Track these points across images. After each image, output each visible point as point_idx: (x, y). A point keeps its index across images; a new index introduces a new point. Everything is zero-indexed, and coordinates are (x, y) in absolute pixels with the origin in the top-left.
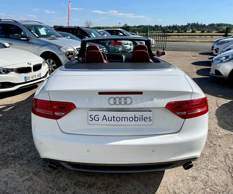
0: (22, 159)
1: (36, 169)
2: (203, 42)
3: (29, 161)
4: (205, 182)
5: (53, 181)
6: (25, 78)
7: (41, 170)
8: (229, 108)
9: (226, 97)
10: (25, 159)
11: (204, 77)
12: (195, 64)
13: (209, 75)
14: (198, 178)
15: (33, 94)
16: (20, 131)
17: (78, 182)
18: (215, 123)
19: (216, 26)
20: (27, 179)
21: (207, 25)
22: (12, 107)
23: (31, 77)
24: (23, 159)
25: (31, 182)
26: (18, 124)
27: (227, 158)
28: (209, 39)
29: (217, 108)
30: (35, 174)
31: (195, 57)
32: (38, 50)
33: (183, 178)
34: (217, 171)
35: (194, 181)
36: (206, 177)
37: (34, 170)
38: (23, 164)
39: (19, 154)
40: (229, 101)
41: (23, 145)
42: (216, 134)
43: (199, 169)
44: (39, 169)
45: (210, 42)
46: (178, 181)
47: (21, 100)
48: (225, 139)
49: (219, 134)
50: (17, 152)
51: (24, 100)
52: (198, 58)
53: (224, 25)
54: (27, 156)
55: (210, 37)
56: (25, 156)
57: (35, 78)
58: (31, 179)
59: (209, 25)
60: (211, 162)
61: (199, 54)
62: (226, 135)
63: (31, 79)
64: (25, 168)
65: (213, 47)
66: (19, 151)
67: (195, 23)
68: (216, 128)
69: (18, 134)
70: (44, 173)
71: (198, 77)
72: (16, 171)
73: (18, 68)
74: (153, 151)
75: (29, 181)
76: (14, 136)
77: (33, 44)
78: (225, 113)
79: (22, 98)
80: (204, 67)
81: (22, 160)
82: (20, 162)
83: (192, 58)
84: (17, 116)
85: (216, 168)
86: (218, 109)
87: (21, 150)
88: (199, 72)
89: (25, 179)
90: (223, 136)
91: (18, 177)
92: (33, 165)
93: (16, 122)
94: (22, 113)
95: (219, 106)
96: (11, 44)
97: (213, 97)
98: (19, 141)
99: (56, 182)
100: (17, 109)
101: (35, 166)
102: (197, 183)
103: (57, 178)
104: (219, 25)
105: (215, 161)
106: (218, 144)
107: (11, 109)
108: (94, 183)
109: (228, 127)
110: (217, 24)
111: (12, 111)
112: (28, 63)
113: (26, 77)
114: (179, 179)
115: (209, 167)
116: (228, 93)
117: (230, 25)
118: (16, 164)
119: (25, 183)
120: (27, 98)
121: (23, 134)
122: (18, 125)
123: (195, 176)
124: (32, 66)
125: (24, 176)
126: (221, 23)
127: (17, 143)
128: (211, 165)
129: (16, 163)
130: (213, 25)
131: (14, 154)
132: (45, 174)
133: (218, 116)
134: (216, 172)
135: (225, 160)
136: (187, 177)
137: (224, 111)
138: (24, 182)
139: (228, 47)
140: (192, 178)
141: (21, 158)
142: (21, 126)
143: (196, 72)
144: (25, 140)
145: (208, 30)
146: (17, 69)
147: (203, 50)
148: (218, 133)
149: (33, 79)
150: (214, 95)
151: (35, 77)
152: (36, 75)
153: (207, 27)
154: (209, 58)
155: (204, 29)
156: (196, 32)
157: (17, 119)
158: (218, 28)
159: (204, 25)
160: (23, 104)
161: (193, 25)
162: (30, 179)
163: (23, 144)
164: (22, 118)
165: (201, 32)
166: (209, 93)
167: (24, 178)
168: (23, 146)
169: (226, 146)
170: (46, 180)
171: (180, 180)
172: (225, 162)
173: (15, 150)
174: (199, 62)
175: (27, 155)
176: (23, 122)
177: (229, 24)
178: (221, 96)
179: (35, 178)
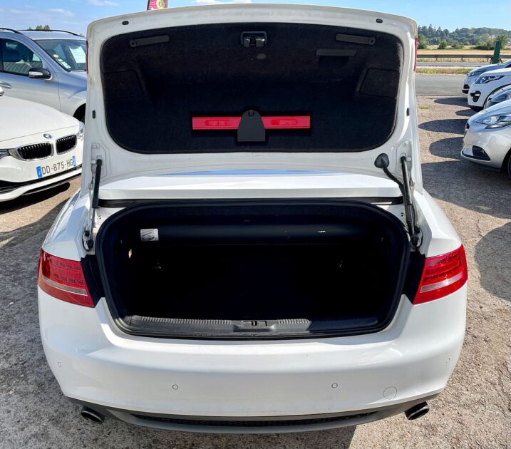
0: (25, 379)
1: (56, 406)
2: (443, 72)
3: (40, 385)
4: (454, 440)
5: (96, 439)
6: (39, 169)
7: (69, 411)
8: (505, 240)
9: (499, 212)
10: (32, 378)
11: (448, 159)
12: (425, 126)
13: (458, 156)
14: (439, 429)
15: (58, 206)
16: (25, 305)
17: (154, 441)
18: (474, 279)
19: (470, 35)
20: (35, 436)
21: (451, 31)
22: (7, 241)
23: (52, 166)
24: (27, 381)
25: (44, 443)
26: (20, 284)
27: (505, 372)
28: (456, 65)
29: (478, 240)
30: (55, 421)
31: (427, 108)
32: (70, 100)
33: (402, 430)
34: (483, 408)
35: (429, 438)
36: (457, 425)
37: (51, 410)
38: (27, 394)
39: (19, 366)
40: (505, 221)
41: (29, 341)
42: (478, 309)
43: (440, 403)
44: (63, 406)
45: (458, 72)
46: (390, 439)
47: (31, 223)
48: (499, 322)
49: (485, 309)
50: (13, 360)
51: (36, 220)
52: (433, 113)
53: (490, 31)
54: (38, 373)
55: (459, 59)
56: (33, 372)
57: (61, 169)
58: (44, 435)
59: (457, 31)
60: (467, 386)
61: (435, 101)
62: (501, 310)
63: (53, 172)
64: (31, 405)
65: (466, 86)
66: (18, 358)
67: (425, 28)
68: (478, 294)
69: (18, 313)
70: (76, 417)
71: (432, 162)
72: (9, 412)
73: (22, 148)
74: (335, 386)
75: (40, 441)
76: (8, 317)
77: (58, 85)
78: (497, 252)
79: (31, 216)
80: (447, 134)
81: (24, 382)
82: (20, 388)
83: (421, 111)
84: (18, 265)
85: (480, 402)
86: (479, 243)
87: (24, 356)
88: (435, 148)
89: (29, 435)
90: (494, 315)
91: (14, 428)
92: (51, 396)
93: (15, 280)
94: (31, 257)
95: (484, 234)
96: (8, 85)
97: (468, 211)
98: (19, 331)
99: (104, 443)
100: (19, 245)
101: (54, 398)
102: (437, 444)
103: (106, 433)
104: (478, 31)
105: (477, 382)
106: (483, 335)
107: (6, 245)
108: (193, 445)
109: (505, 290)
110: (473, 29)
111: (7, 250)
112: (45, 136)
113: (39, 167)
114: (393, 431)
115: (463, 398)
116: (502, 201)
117: (503, 32)
118: (11, 393)
119: (29, 444)
120: (43, 215)
121: (29, 312)
122: (20, 287)
123: (432, 423)
124: (53, 142)
125: (27, 426)
126: (482, 27)
127: (15, 336)
128: (467, 392)
129: (9, 391)
130: (464, 30)
131: (7, 366)
132: (78, 420)
133: (480, 261)
134: (480, 411)
135: (500, 378)
136: (414, 428)
137: (495, 249)
138: (26, 443)
139: (501, 90)
140: (423, 430)
141: (22, 376)
142: (26, 289)
143: (428, 147)
144: (33, 328)
145: (453, 44)
146: (19, 150)
147: (443, 91)
148: (483, 305)
149: (58, 171)
150: (470, 205)
151: (61, 166)
152: (65, 163)
153: (452, 35)
154: (459, 113)
155: (445, 41)
156: (428, 47)
157: (17, 273)
158: (475, 37)
159: (446, 31)
160: (34, 232)
161: (422, 32)
162: (42, 434)
163: (29, 338)
164: (30, 269)
165: (438, 46)
166: (459, 202)
167: (27, 432)
168: (29, 343)
169: (500, 340)
170: (79, 436)
171: (395, 435)
172: (501, 384)
173: (9, 356)
174: (435, 121)
175: (36, 369)
176: (32, 279)
177: (500, 30)
178: (486, 208)
179: (54, 432)
